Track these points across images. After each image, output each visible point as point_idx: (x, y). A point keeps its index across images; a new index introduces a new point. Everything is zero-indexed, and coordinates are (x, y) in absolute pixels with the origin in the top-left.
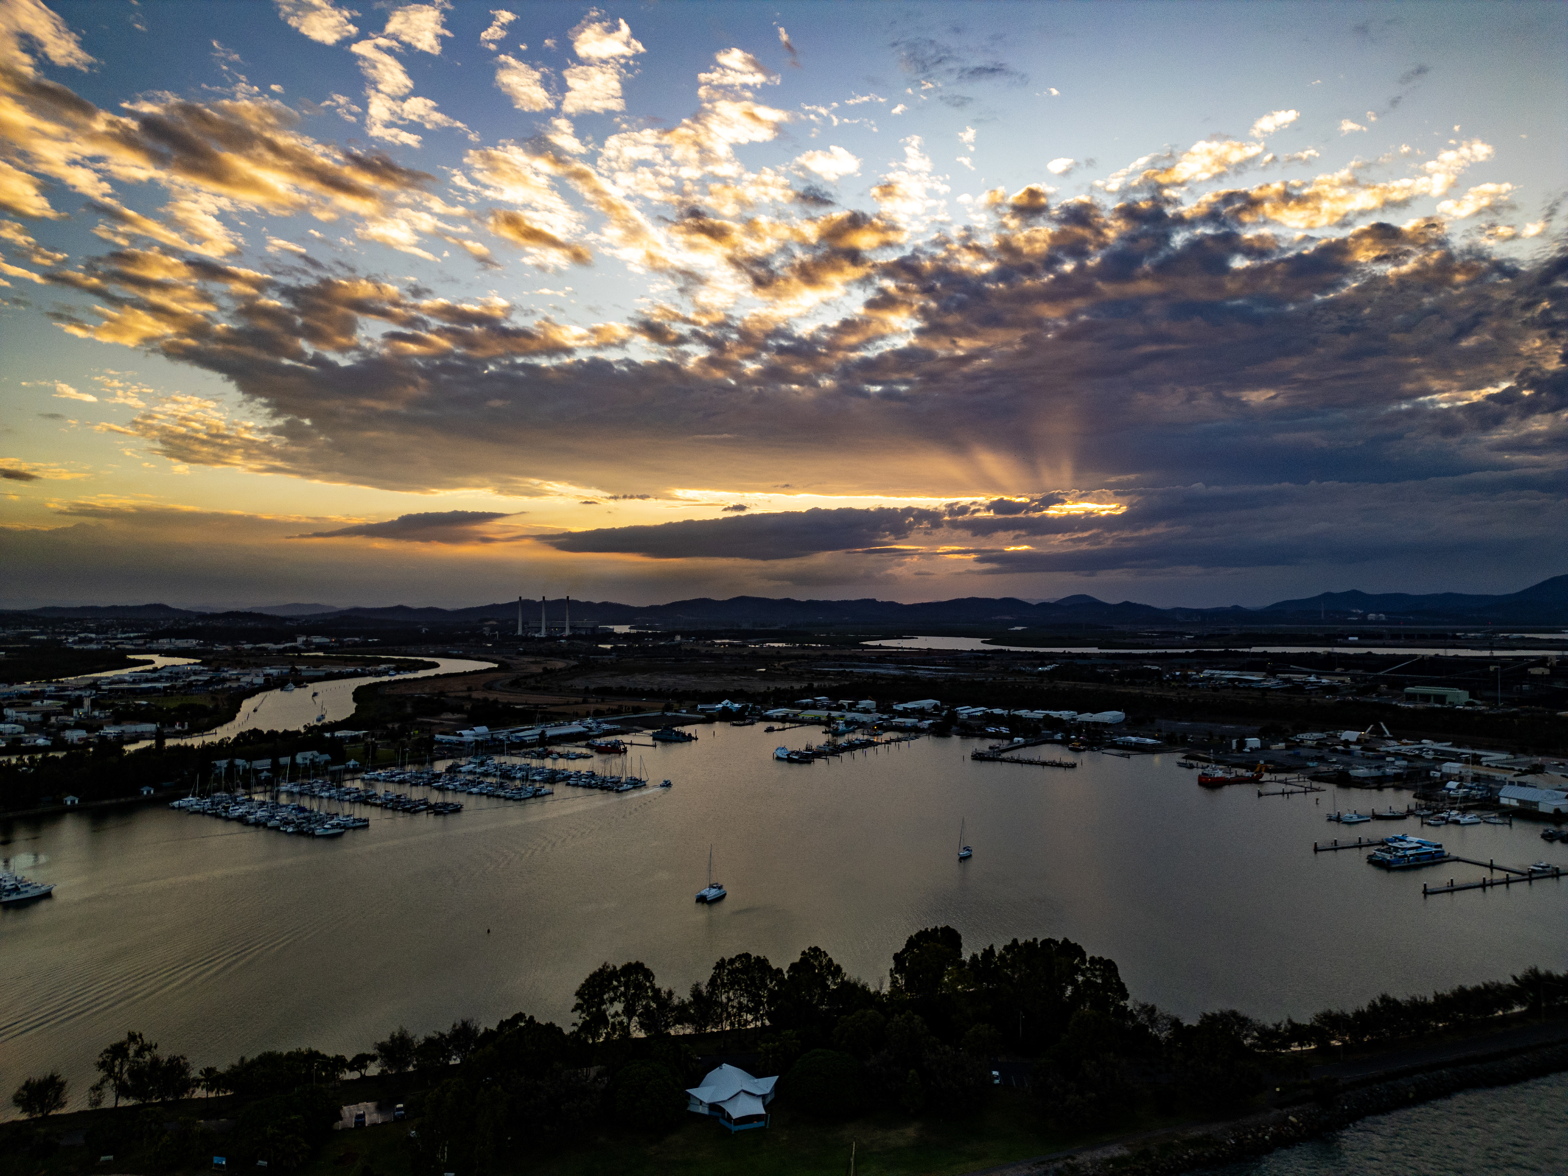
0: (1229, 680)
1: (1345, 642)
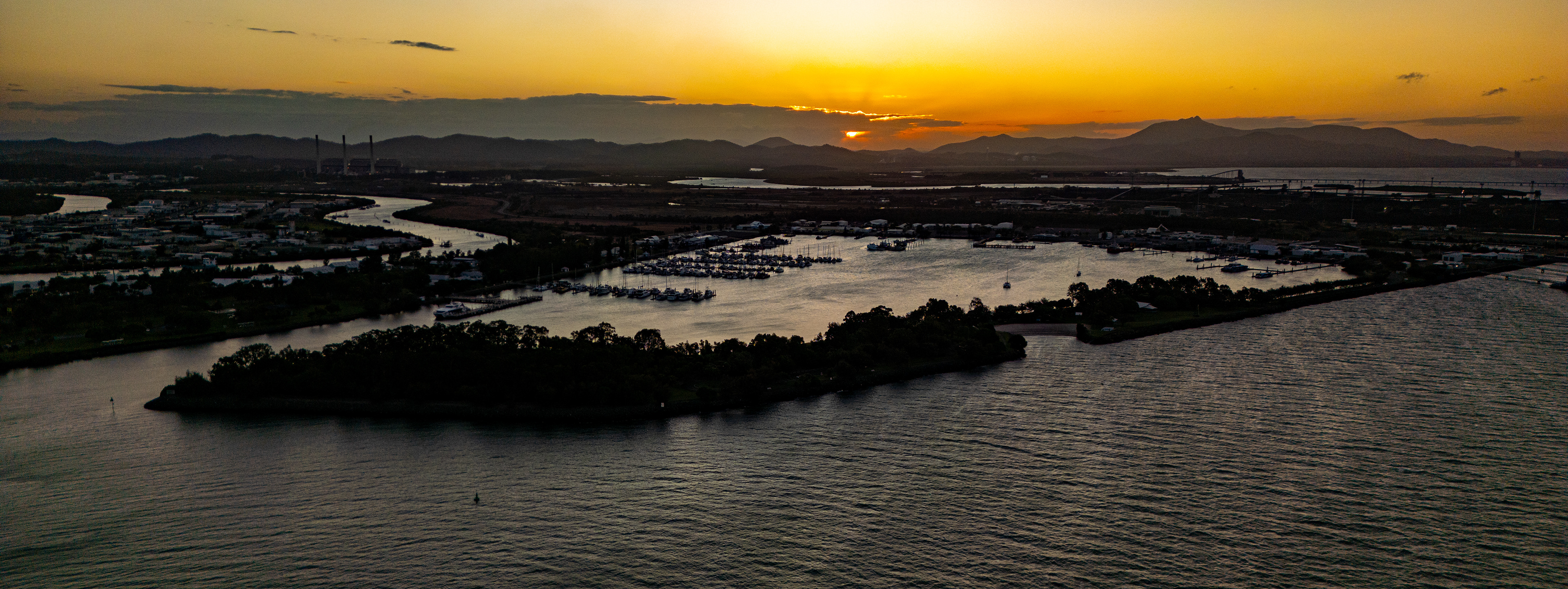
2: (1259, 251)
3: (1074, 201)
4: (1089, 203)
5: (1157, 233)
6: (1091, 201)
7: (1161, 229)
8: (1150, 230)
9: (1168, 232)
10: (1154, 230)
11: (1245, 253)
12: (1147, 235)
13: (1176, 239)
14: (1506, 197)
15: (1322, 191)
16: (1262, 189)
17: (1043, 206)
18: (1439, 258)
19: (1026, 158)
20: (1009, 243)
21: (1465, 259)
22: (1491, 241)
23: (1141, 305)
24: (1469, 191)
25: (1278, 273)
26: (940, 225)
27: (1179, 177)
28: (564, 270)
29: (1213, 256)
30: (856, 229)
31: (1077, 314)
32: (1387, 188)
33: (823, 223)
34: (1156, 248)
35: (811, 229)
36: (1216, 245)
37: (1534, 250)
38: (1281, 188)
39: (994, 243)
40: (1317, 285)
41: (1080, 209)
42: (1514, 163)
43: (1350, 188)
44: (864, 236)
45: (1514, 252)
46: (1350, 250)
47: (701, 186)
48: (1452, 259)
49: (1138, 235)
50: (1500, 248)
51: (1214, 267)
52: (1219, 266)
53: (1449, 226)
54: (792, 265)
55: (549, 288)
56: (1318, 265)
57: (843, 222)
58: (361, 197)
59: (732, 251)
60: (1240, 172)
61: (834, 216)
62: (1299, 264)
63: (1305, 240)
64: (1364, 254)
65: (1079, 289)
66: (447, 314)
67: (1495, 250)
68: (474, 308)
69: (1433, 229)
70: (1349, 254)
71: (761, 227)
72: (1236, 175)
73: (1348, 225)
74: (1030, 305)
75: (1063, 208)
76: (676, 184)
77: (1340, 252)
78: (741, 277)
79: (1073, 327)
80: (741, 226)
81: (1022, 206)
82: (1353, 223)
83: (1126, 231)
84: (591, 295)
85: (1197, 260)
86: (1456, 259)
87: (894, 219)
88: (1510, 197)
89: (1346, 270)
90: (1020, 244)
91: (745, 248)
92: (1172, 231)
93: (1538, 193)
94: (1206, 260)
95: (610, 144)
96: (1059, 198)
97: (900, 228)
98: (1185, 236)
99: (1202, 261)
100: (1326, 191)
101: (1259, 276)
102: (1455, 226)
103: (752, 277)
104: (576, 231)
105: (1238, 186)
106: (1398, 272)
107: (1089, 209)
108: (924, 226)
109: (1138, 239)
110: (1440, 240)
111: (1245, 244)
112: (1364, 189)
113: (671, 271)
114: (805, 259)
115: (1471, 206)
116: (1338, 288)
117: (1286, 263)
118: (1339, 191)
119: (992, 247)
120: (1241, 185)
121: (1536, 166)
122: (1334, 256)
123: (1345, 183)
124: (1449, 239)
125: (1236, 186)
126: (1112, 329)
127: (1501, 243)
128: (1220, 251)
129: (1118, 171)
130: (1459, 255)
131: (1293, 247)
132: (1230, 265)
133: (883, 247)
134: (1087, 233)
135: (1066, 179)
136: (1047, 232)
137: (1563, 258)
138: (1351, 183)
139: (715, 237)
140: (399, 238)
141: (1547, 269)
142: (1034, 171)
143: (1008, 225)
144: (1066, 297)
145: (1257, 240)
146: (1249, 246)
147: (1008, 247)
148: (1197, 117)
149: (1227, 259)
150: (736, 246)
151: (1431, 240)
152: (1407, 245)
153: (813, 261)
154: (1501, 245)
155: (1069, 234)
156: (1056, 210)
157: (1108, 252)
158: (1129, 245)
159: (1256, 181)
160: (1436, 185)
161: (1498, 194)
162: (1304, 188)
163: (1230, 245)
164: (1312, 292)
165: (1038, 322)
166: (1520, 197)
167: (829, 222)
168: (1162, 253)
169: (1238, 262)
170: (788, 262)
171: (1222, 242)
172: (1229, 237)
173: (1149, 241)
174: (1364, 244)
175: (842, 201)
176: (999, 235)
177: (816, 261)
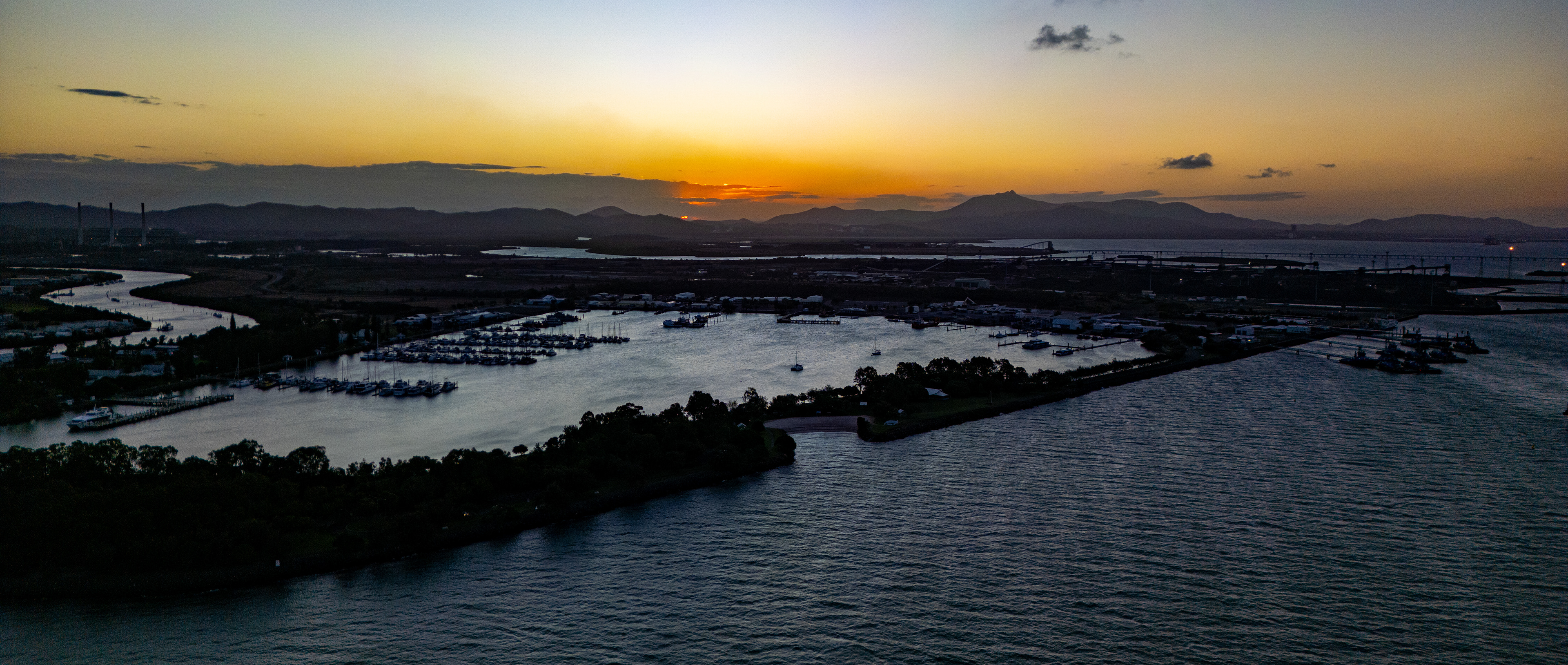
2: (1061, 325)
3: (889, 273)
4: (904, 275)
5: (964, 306)
6: (907, 273)
7: (968, 302)
8: (957, 303)
9: (975, 305)
10: (960, 303)
11: (1047, 328)
12: (954, 309)
13: (981, 312)
14: (1288, 267)
15: (1124, 262)
16: (1069, 260)
17: (858, 278)
18: (1232, 332)
19: (854, 229)
20: (816, 318)
21: (1257, 332)
22: (1279, 312)
23: (932, 391)
24: (1256, 262)
25: (1078, 349)
26: (748, 298)
27: (994, 248)
28: (285, 359)
29: (1015, 331)
30: (657, 303)
31: (862, 404)
32: (1181, 259)
33: (626, 296)
34: (961, 323)
35: (609, 303)
36: (1019, 319)
37: (1319, 323)
38: (1086, 259)
39: (800, 318)
40: (1115, 365)
41: (893, 281)
42: (1291, 235)
43: (1149, 258)
44: (665, 311)
45: (1302, 324)
46: (1149, 324)
47: (514, 256)
48: (1245, 333)
49: (945, 309)
50: (1288, 321)
51: (1016, 343)
52: (1021, 343)
53: (1239, 297)
54: (569, 347)
55: (252, 383)
56: (1117, 340)
57: (647, 296)
58: (108, 271)
59: (508, 330)
60: (1050, 244)
61: (637, 289)
62: (1100, 339)
63: (1106, 313)
64: (1162, 328)
65: (866, 374)
66: (86, 424)
67: (1284, 323)
68: (129, 414)
69: (1225, 300)
70: (1148, 328)
71: (554, 301)
72: (1046, 247)
73: (1148, 297)
74: (812, 393)
75: (877, 280)
76: (488, 255)
77: (1139, 326)
78: (501, 362)
79: (853, 420)
80: (531, 301)
81: (838, 277)
82: (1152, 295)
83: (933, 305)
84: (301, 391)
85: (999, 336)
86: (1247, 333)
87: (702, 291)
88: (1292, 268)
89: (1147, 346)
90: (826, 319)
91: (528, 326)
92: (978, 304)
93: (1316, 264)
94: (1009, 335)
95: (432, 213)
96: (876, 270)
97: (706, 302)
98: (991, 309)
99: (1005, 336)
100: (1127, 262)
101: (1060, 354)
102: (1245, 297)
103: (515, 362)
104: (336, 309)
105: (1046, 257)
106: (1195, 347)
107: (903, 281)
108: (732, 300)
109: (945, 312)
110: (1232, 312)
111: (1048, 317)
112: (1161, 260)
113: (420, 356)
114: (586, 339)
115: (1258, 277)
116: (1136, 367)
117: (1087, 338)
118: (1140, 262)
119: (797, 322)
120: (1049, 256)
121: (1310, 238)
122: (1133, 330)
123: (1145, 254)
124: (1241, 312)
125: (1044, 257)
126: (896, 422)
127: (1289, 314)
128: (1022, 326)
129: (937, 243)
130: (1250, 328)
131: (1094, 321)
132: (1031, 342)
133: (682, 324)
134: (895, 307)
135: (884, 250)
136: (855, 306)
137: (1346, 330)
138: (1150, 254)
139: (495, 314)
140: (108, 321)
141: (1334, 343)
142: (858, 242)
143: (817, 298)
144: (852, 384)
145: (1060, 314)
146: (1052, 320)
147: (813, 322)
148: (1012, 191)
149: (1029, 334)
150: (515, 325)
151: (1224, 312)
152: (1201, 318)
153: (595, 340)
154: (1288, 317)
155: (876, 307)
156: (870, 282)
157: (913, 327)
158: (934, 320)
159: (1064, 252)
160: (1225, 256)
161: (1281, 264)
162: (1107, 259)
163: (1034, 319)
164: (1111, 372)
165: (819, 415)
166: (1300, 268)
167: (631, 296)
168: (966, 328)
169: (1040, 338)
170: (567, 343)
171: (1026, 316)
172: (1033, 310)
173: (955, 315)
174: (1162, 317)
175: (658, 272)
176: (806, 309)
177: (599, 341)
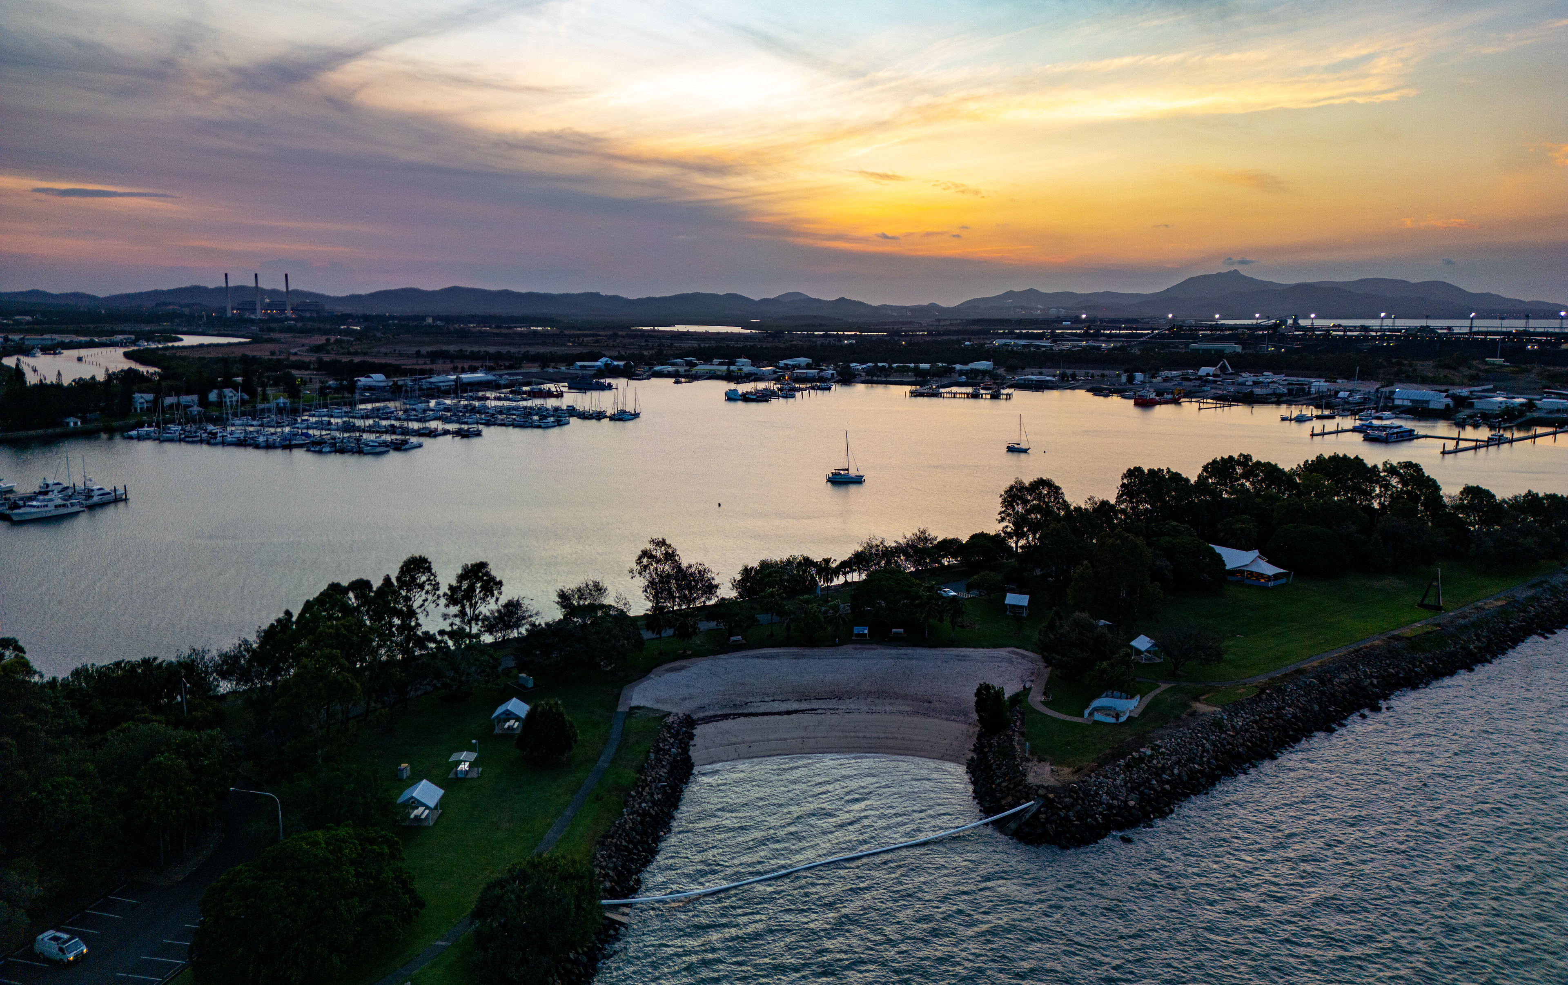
0: (1023, 346)
1: (1060, 326)
2: (1412, 401)
5: (1214, 375)
7: (1221, 369)
8: (1203, 371)
9: (1231, 374)
10: (1211, 370)
11: (1385, 406)
12: (1200, 379)
13: (1249, 385)
34: (1218, 398)
49: (1185, 379)
51: (1340, 430)
52: (1350, 429)
83: (1166, 372)
92: (1240, 373)
95: (616, 298)
98: (1265, 381)
109: (1185, 383)
134: (1102, 376)
136: (1036, 374)
143: (982, 366)
146: (1387, 394)
149: (1360, 417)
157: (1136, 404)
158: (1172, 394)
171: (1331, 389)
172: (1338, 381)
173: (1204, 386)
